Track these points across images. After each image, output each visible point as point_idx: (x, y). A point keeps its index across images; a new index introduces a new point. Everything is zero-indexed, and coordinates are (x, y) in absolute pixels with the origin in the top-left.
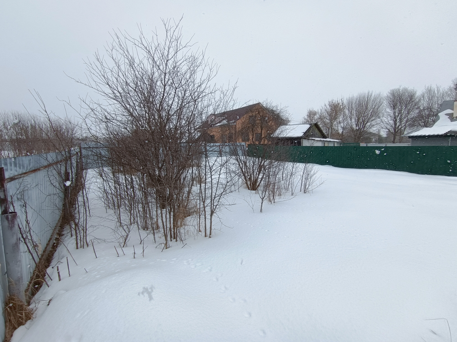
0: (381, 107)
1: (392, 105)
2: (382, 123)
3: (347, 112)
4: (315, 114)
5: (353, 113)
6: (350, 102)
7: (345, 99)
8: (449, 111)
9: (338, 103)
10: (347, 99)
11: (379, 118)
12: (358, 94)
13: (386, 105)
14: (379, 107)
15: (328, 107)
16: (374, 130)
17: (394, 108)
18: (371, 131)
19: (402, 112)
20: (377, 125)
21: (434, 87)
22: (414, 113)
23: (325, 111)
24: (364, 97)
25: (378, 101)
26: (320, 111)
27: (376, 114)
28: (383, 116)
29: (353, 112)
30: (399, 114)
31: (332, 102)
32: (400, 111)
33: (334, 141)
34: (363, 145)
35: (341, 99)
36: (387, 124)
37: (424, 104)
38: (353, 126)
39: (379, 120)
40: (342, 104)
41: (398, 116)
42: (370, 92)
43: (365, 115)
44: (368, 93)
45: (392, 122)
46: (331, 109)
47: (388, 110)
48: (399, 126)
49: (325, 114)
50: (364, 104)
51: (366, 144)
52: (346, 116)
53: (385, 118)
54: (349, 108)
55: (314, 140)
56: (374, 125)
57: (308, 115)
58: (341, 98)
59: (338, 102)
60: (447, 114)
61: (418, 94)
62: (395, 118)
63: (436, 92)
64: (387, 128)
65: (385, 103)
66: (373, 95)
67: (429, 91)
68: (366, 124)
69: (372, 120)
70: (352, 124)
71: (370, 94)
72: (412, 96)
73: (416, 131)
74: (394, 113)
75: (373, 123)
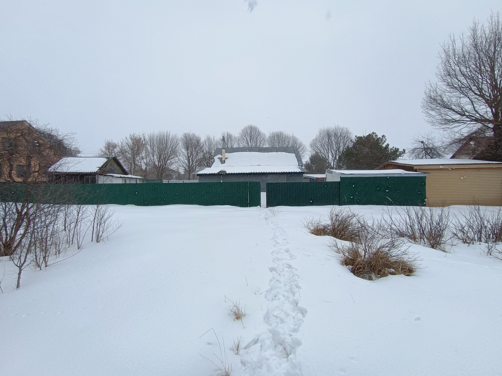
0: (178, 147)
1: (186, 147)
2: (179, 162)
3: (149, 148)
4: (115, 146)
5: (155, 150)
6: (151, 139)
7: (147, 135)
8: (219, 156)
9: (140, 138)
10: (148, 135)
11: (177, 156)
12: (158, 132)
13: (181, 146)
14: (176, 147)
15: (130, 140)
16: (173, 167)
17: (187, 150)
18: (171, 168)
19: (193, 153)
20: (176, 163)
21: (211, 137)
22: (200, 156)
23: (126, 145)
24: (163, 136)
25: (175, 141)
26: (120, 144)
27: (174, 152)
28: (180, 155)
29: (154, 148)
30: (191, 155)
31: (134, 136)
32: (192, 152)
33: (136, 178)
34: (165, 181)
35: (143, 135)
36: (183, 162)
37: (206, 149)
38: (156, 163)
39: (176, 158)
40: (144, 139)
41: (190, 156)
42: (169, 132)
43: (165, 153)
44: (167, 133)
45: (186, 161)
46: (133, 143)
47: (183, 150)
48: (191, 165)
49: (127, 148)
50: (164, 142)
51: (167, 181)
52: (148, 152)
53: (181, 158)
54: (151, 144)
55: (113, 176)
56: (173, 163)
57: (106, 147)
58: (142, 133)
59: (140, 136)
60: (219, 158)
61: (202, 140)
62: (188, 158)
63: (213, 141)
64: (183, 166)
65: (181, 144)
66: (171, 135)
67: (209, 139)
68: (167, 161)
69: (172, 158)
70: (154, 160)
71: (168, 134)
72: (198, 141)
73: (202, 170)
74: (188, 153)
75: (173, 161)
